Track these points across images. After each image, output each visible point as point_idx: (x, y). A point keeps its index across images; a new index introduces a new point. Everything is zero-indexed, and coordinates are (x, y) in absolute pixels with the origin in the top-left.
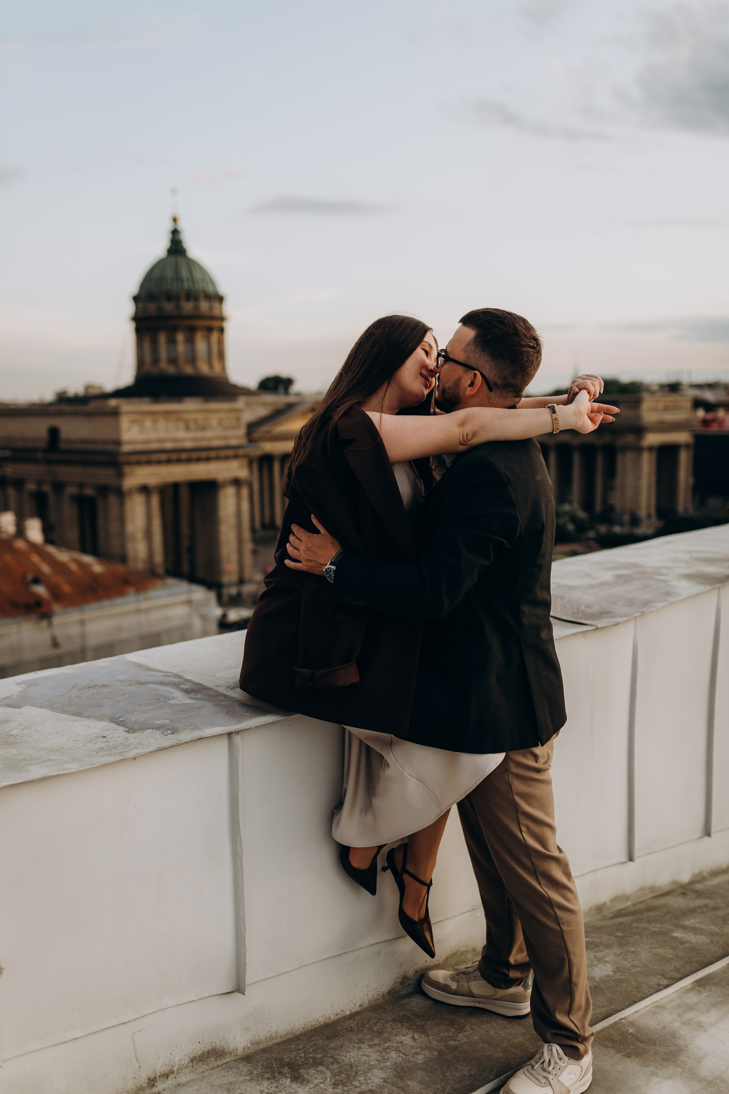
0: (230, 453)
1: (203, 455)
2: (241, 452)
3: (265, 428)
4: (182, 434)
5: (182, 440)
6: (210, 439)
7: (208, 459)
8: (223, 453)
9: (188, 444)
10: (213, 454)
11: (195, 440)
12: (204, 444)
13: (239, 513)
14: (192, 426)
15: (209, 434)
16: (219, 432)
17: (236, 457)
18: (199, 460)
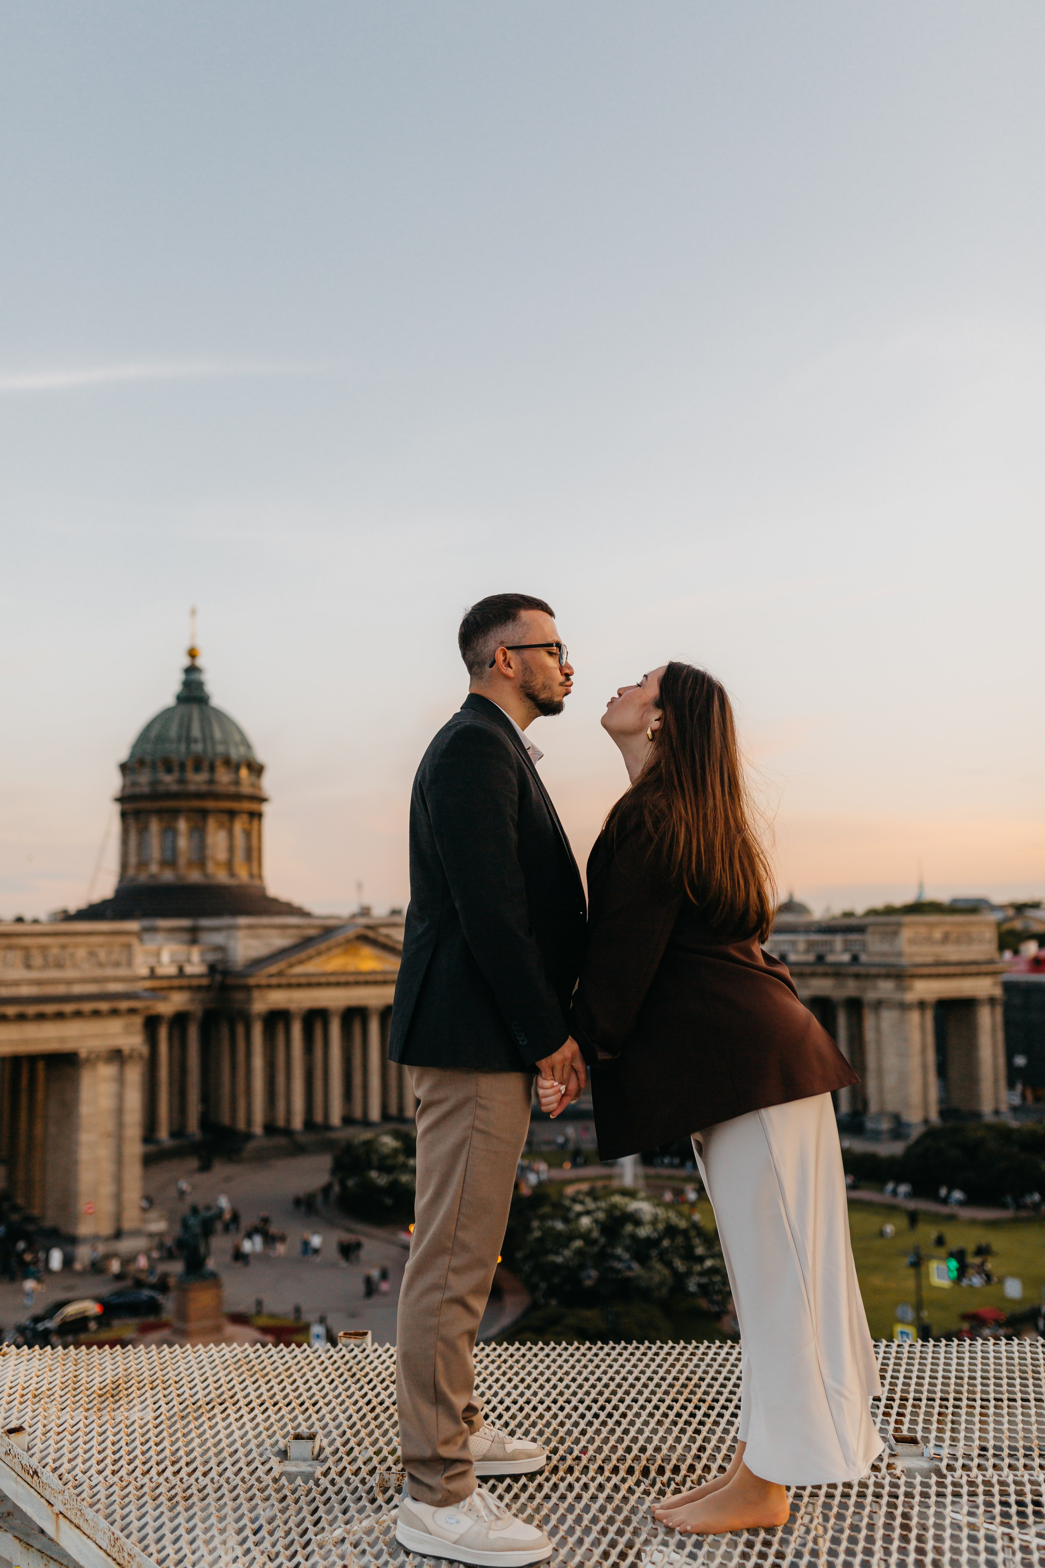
0: (104, 1006)
1: (50, 1009)
2: (124, 1005)
3: (273, 969)
4: (18, 973)
5: (16, 983)
6: (69, 982)
7: (60, 1016)
8: (87, 1007)
9: (25, 991)
10: (68, 1008)
11: (39, 983)
12: (61, 990)
13: (120, 1111)
14: (37, 960)
15: (69, 973)
16: (89, 970)
17: (115, 1013)
18: (41, 1017)
